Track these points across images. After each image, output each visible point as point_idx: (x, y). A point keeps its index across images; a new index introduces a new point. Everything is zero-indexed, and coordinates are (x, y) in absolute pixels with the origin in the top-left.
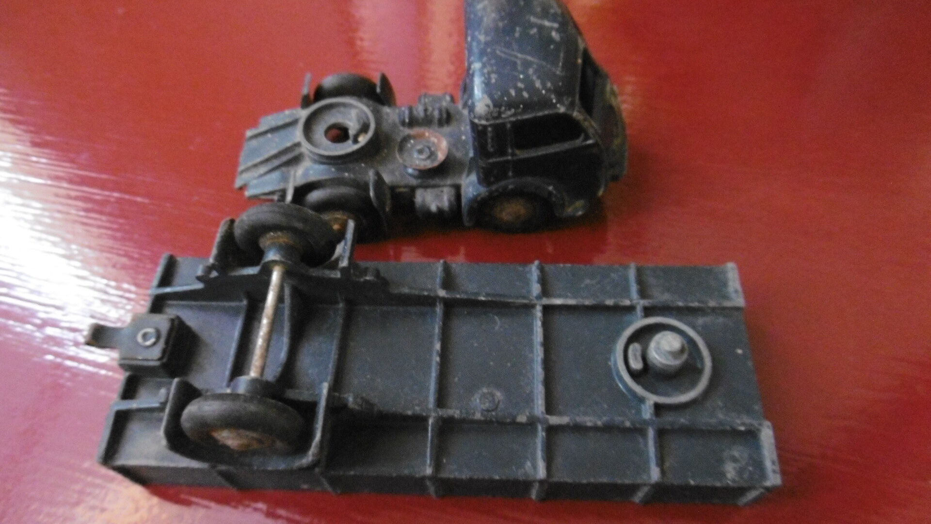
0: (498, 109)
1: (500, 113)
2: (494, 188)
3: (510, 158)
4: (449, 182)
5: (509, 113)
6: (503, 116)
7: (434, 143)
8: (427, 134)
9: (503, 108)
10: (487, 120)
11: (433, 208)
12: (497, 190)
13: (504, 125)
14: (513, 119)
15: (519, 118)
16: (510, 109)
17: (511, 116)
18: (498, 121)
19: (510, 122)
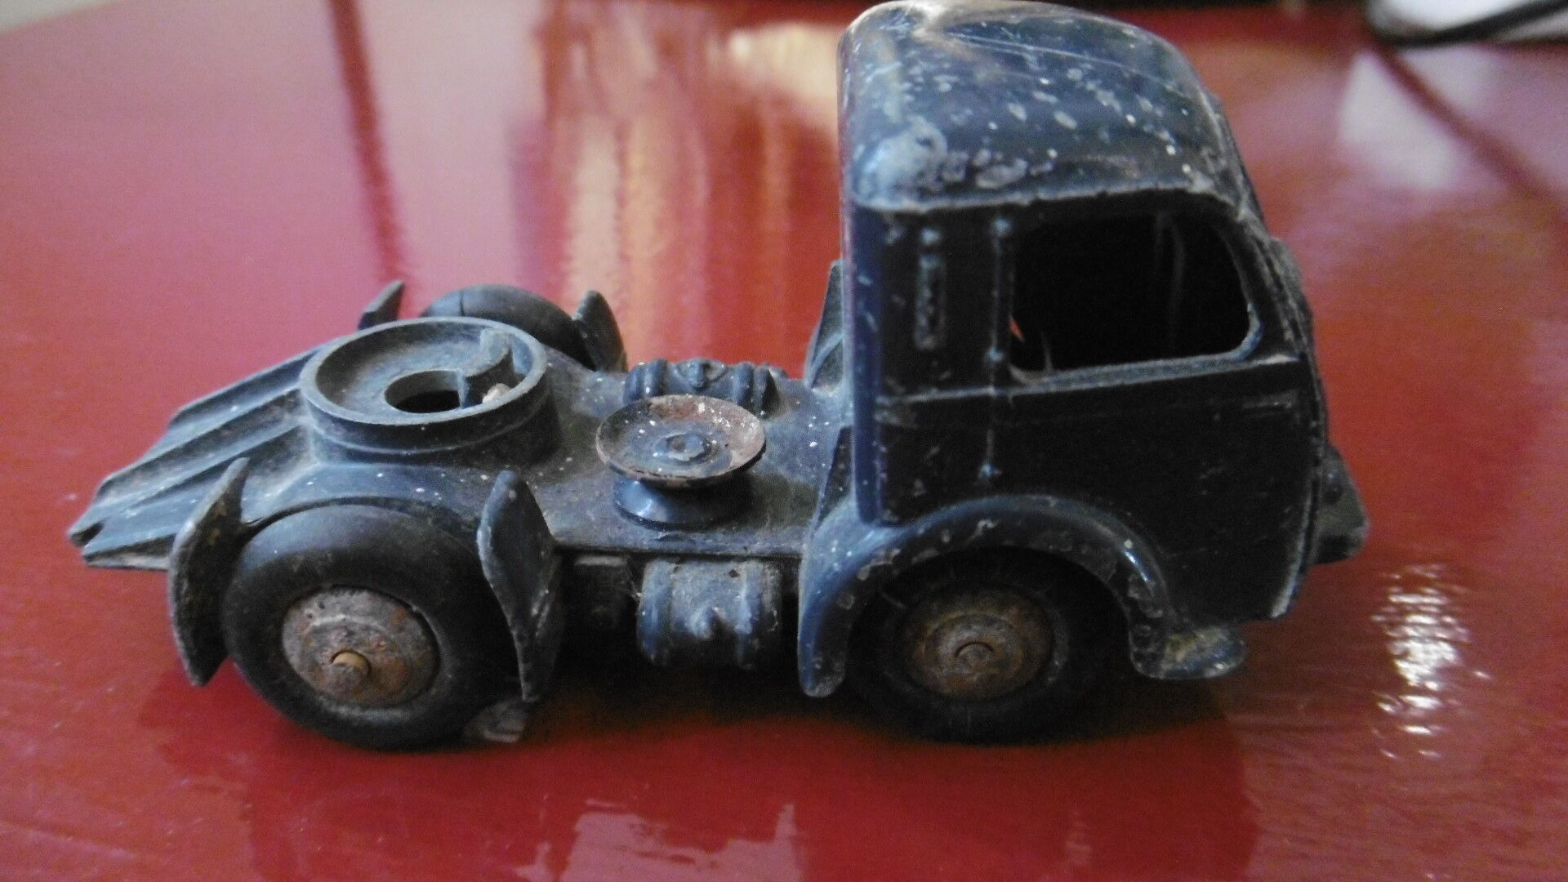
0: (964, 156)
1: (972, 171)
2: (921, 527)
3: (991, 391)
4: (760, 541)
5: (1007, 174)
6: (983, 182)
7: (720, 431)
8: (701, 408)
9: (984, 155)
10: (923, 193)
11: (697, 623)
12: (931, 538)
13: (981, 217)
14: (1021, 198)
15: (1044, 195)
16: (1008, 162)
17: (1012, 187)
18: (961, 203)
19: (1008, 210)
